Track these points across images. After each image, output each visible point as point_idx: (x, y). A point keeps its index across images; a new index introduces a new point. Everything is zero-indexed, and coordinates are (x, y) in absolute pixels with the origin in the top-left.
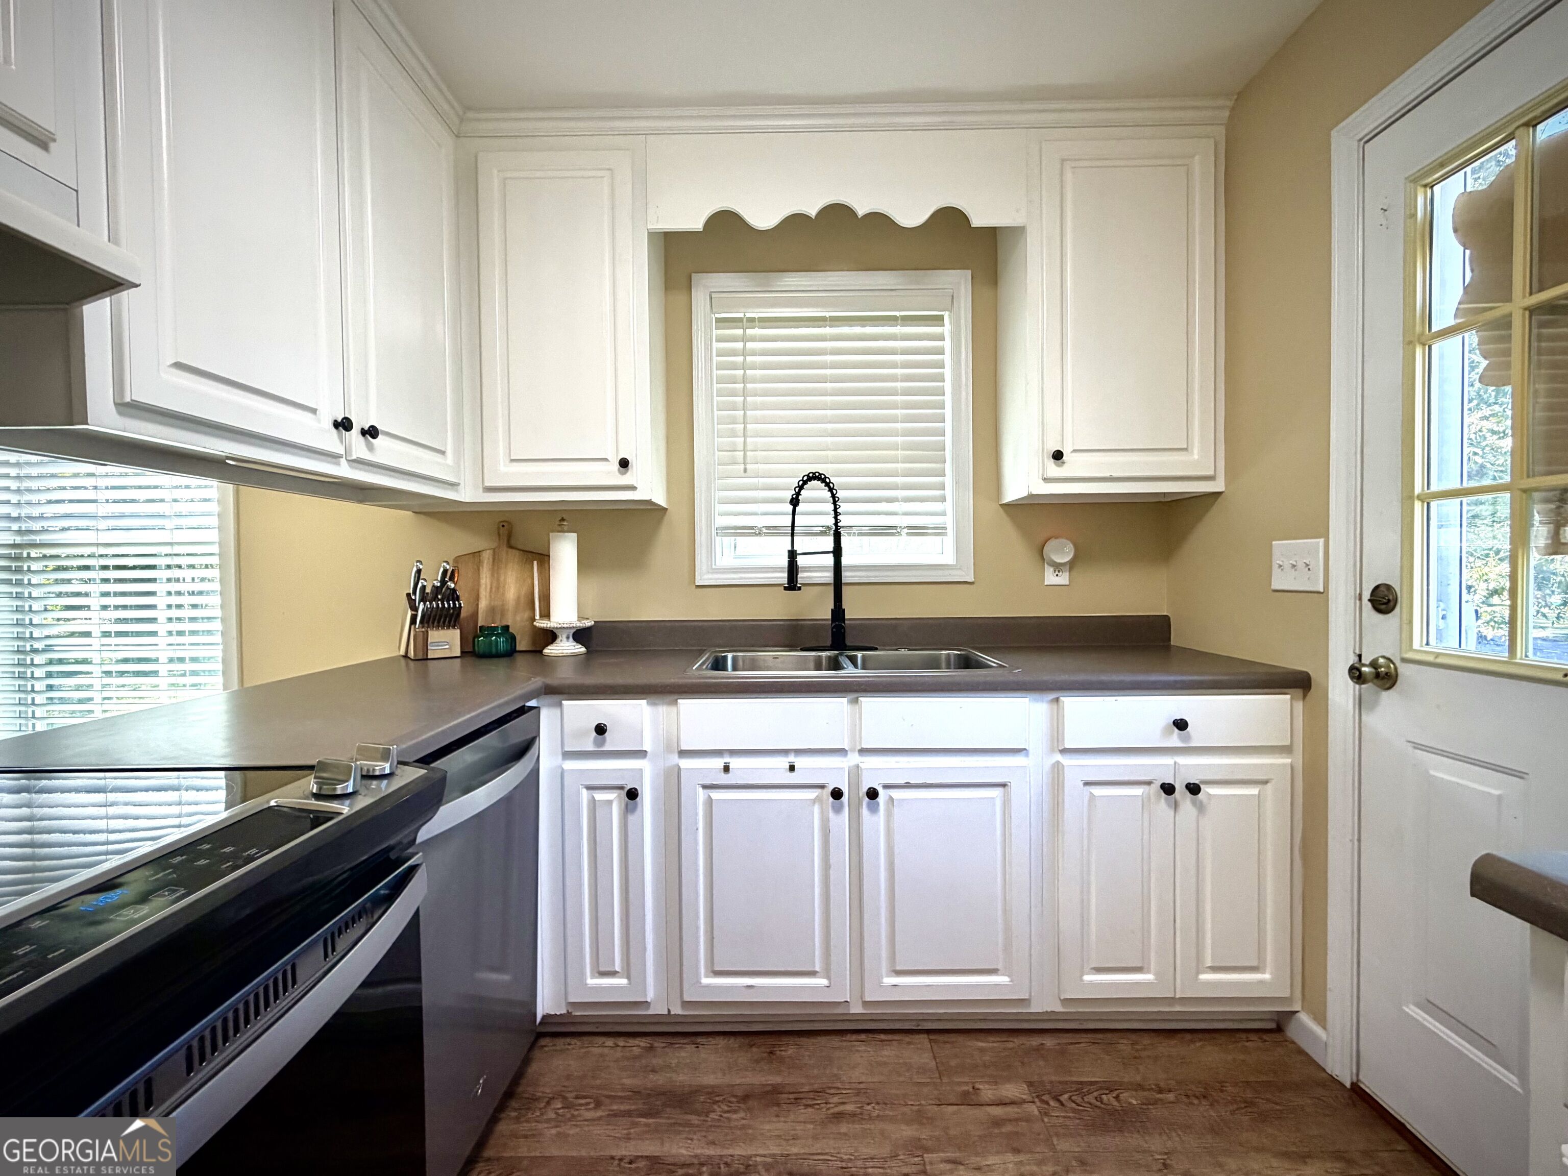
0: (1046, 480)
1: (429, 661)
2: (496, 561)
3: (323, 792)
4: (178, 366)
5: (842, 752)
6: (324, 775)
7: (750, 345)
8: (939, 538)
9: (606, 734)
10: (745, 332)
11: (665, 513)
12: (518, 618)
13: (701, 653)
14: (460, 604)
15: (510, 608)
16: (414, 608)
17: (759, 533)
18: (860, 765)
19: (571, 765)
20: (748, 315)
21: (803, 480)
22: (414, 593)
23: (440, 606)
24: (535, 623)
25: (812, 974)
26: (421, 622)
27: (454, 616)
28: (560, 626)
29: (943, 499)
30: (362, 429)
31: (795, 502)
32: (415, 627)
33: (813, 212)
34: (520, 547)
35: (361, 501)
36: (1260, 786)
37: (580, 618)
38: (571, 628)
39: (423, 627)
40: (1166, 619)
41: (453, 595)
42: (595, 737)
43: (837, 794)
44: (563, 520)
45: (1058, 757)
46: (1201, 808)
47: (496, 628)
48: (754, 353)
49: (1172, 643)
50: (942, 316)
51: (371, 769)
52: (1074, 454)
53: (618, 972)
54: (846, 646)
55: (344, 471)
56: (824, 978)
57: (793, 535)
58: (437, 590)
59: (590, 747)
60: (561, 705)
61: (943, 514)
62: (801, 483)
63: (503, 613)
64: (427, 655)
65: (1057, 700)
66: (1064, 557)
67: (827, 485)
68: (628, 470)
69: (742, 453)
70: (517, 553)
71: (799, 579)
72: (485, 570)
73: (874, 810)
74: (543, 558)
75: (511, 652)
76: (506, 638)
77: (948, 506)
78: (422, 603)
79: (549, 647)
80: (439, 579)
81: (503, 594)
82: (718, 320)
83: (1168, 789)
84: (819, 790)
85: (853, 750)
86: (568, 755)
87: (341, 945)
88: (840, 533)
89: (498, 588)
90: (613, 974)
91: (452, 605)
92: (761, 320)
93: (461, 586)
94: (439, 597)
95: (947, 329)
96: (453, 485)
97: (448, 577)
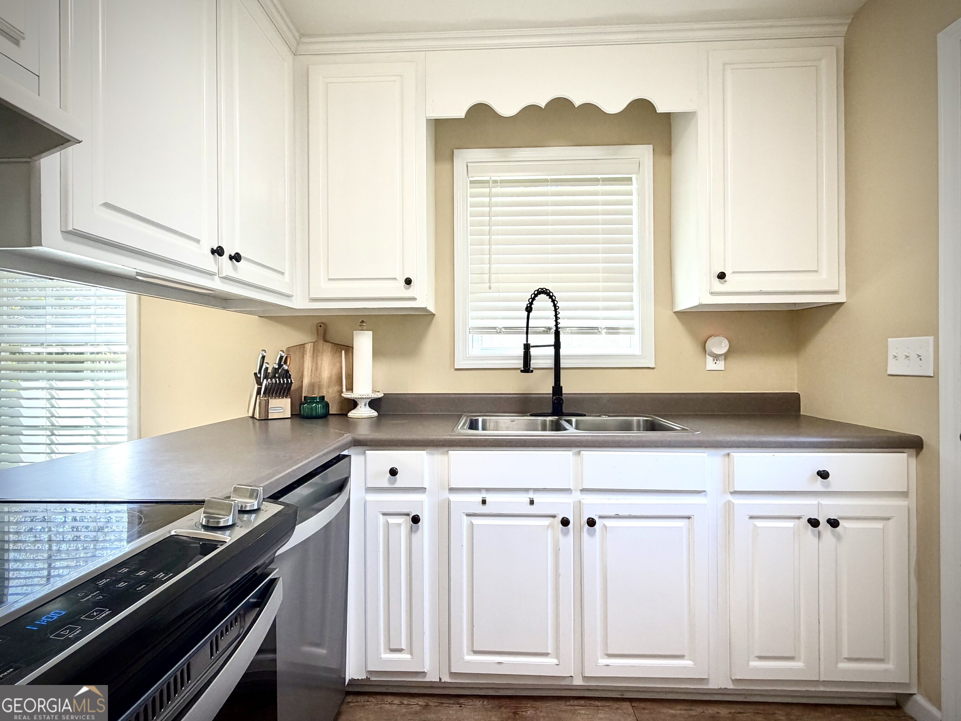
0: (713, 294)
1: (270, 422)
2: (316, 352)
3: (210, 525)
4: (107, 205)
5: (568, 491)
6: (211, 511)
7: (494, 199)
8: (628, 336)
9: (397, 476)
10: (490, 190)
11: (433, 317)
12: (330, 391)
13: (459, 417)
14: (291, 381)
15: (325, 384)
16: (259, 383)
17: (500, 332)
18: (582, 501)
19: (372, 497)
20: (493, 178)
21: (534, 294)
22: (260, 372)
23: (278, 382)
24: (342, 395)
25: (546, 655)
26: (264, 393)
27: (287, 388)
28: (360, 397)
29: (631, 308)
30: (230, 255)
31: (529, 309)
32: (260, 397)
33: (543, 104)
34: (332, 342)
35: (224, 308)
36: (885, 522)
37: (374, 391)
38: (368, 398)
39: (265, 397)
40: (796, 396)
41: (287, 374)
42: (389, 477)
43: (565, 522)
44: (363, 322)
45: (730, 498)
46: (839, 538)
47: (315, 398)
48: (497, 205)
49: (801, 414)
50: (631, 178)
51: (244, 505)
52: (733, 275)
53: (404, 650)
54: (563, 413)
55: (217, 285)
56: (554, 658)
57: (527, 333)
58: (275, 370)
59: (386, 484)
60: (365, 453)
61: (632, 319)
62: (533, 296)
63: (320, 387)
64: (268, 417)
65: (728, 454)
66: (721, 350)
67: (551, 297)
68: (410, 287)
69: (488, 275)
70: (330, 344)
71: (531, 365)
72: (307, 357)
73: (592, 534)
74: (349, 349)
75: (325, 415)
76: (323, 405)
77: (635, 313)
78: (265, 380)
79: (352, 412)
80: (277, 362)
81: (320, 374)
82: (472, 182)
83: (814, 523)
84: (552, 519)
85: (576, 490)
86: (370, 490)
87: (223, 644)
88: (559, 332)
89: (316, 368)
90: (400, 650)
91: (286, 382)
92: (502, 181)
93: (291, 367)
94: (277, 375)
95: (634, 187)
96: (289, 296)
97: (283, 361)
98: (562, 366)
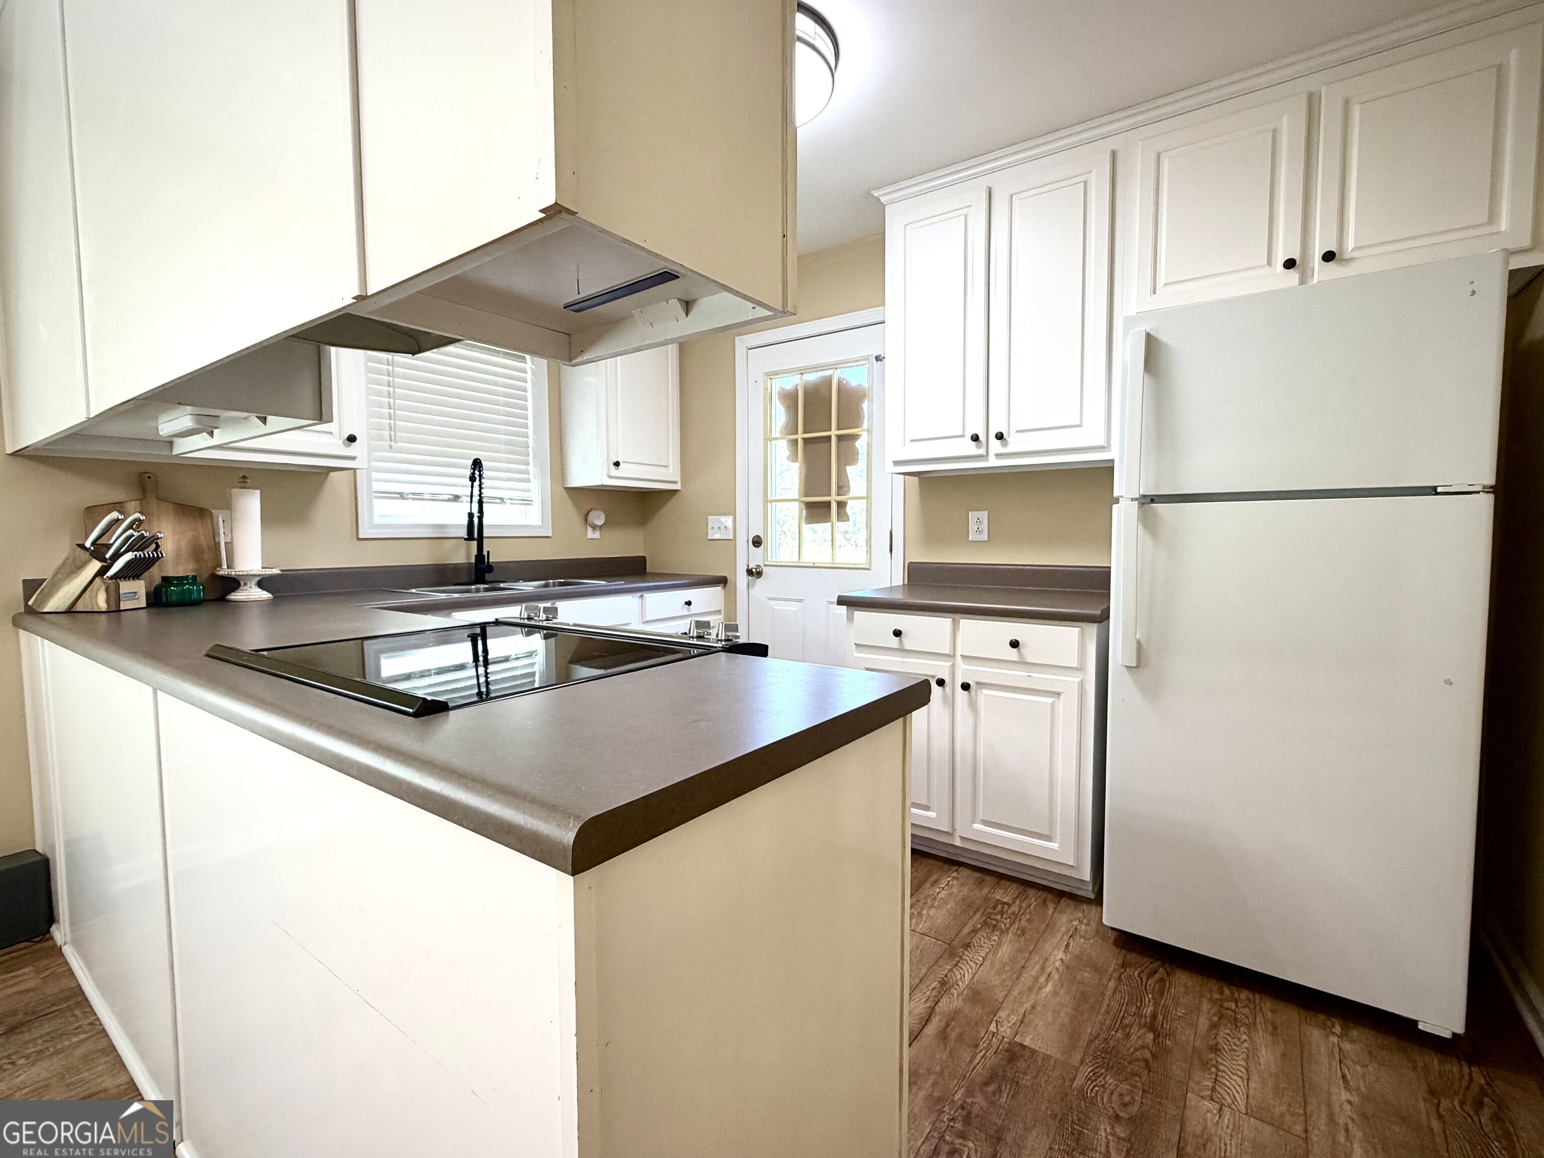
0: (610, 477)
1: (123, 613)
8: (532, 507)
16: (103, 559)
17: (406, 498)
28: (245, 574)
29: (529, 481)
32: (102, 578)
34: (171, 501)
37: (265, 567)
38: (255, 576)
39: (116, 579)
40: (644, 558)
44: (245, 478)
49: (647, 571)
52: (624, 464)
54: (485, 581)
61: (529, 491)
64: (119, 607)
65: (642, 596)
66: (600, 522)
68: (352, 444)
70: (170, 504)
77: (534, 486)
79: (233, 594)
95: (528, 366)
98: (485, 535)
